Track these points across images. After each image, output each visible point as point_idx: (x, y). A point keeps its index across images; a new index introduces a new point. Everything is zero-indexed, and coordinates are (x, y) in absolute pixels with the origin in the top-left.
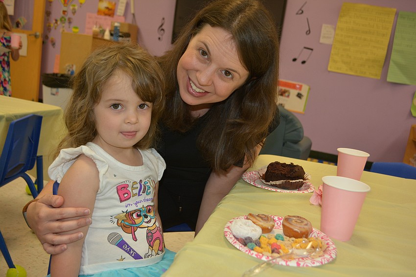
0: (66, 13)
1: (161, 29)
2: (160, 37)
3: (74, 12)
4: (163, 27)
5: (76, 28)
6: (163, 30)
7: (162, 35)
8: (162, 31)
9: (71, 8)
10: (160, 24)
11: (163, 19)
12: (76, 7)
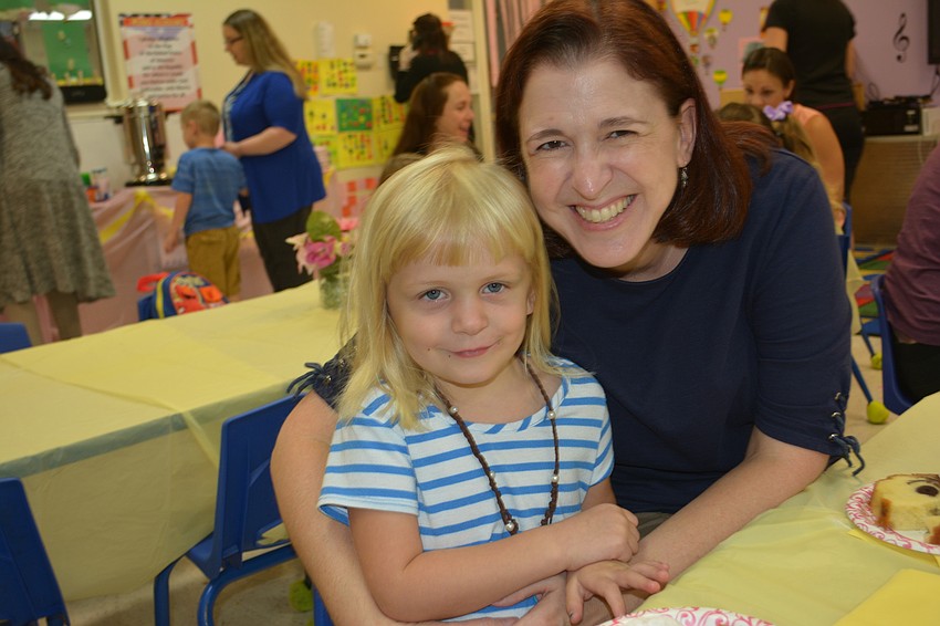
0: (697, 48)
1: (900, 36)
2: (901, 53)
3: (713, 42)
4: (905, 33)
5: (721, 72)
6: (904, 38)
7: (904, 49)
8: (904, 42)
9: (706, 36)
10: (897, 28)
11: (903, 15)
12: (716, 33)
